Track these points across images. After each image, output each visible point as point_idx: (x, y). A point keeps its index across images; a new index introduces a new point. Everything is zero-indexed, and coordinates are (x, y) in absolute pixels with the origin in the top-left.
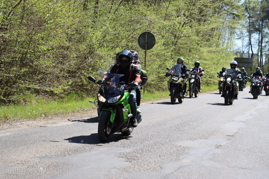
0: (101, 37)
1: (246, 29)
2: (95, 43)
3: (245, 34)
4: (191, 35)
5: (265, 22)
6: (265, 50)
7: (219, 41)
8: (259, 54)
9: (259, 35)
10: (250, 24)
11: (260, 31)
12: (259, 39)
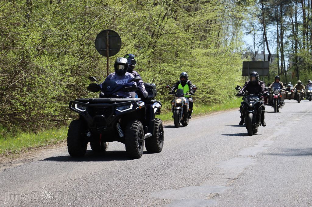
0: (40, 39)
1: (258, 19)
2: (30, 48)
3: (258, 26)
4: (177, 32)
5: (286, 7)
6: (288, 49)
7: (219, 37)
8: (280, 55)
9: (278, 26)
10: (263, 11)
11: (279, 20)
12: (278, 33)
